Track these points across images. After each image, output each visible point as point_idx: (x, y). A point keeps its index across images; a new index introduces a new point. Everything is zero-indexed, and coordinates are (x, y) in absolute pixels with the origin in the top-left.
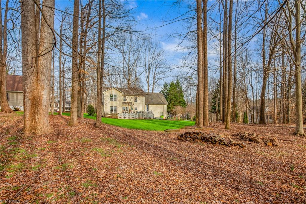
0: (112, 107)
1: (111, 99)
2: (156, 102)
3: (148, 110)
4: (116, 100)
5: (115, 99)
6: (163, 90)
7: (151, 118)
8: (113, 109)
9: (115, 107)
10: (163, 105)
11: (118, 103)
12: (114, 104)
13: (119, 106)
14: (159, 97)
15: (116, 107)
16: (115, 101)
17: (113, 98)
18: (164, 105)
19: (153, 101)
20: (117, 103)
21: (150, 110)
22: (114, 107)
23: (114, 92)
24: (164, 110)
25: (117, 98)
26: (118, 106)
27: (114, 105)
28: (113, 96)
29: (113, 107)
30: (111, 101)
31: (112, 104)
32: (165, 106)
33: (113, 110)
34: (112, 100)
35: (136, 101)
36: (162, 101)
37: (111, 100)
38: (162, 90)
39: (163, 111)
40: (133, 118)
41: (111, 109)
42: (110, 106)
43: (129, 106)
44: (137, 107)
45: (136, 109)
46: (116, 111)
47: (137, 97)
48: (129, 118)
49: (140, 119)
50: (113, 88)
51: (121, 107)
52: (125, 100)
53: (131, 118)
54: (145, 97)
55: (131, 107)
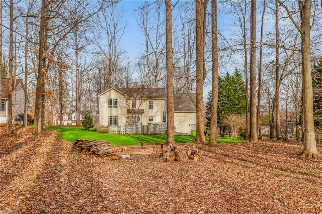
0: (111, 117)
1: (110, 105)
2: (184, 109)
3: (164, 121)
4: (117, 107)
5: (116, 106)
8: (113, 119)
9: (116, 117)
11: (120, 110)
12: (115, 112)
13: (121, 115)
14: (192, 100)
15: (117, 116)
16: (116, 108)
17: (112, 104)
19: (180, 107)
20: (117, 112)
22: (114, 116)
23: (113, 94)
25: (118, 104)
26: (119, 116)
27: (114, 114)
28: (113, 101)
29: (112, 116)
31: (111, 113)
33: (113, 121)
34: (111, 107)
35: (151, 107)
36: (195, 106)
37: (109, 107)
39: (196, 123)
40: (133, 133)
41: (109, 119)
42: (109, 116)
43: (140, 116)
44: (152, 117)
45: (151, 120)
46: (116, 123)
47: (154, 101)
48: (126, 133)
49: (143, 134)
50: (113, 89)
51: (124, 117)
52: (134, 106)
53: (130, 133)
54: (165, 101)
55: (142, 118)
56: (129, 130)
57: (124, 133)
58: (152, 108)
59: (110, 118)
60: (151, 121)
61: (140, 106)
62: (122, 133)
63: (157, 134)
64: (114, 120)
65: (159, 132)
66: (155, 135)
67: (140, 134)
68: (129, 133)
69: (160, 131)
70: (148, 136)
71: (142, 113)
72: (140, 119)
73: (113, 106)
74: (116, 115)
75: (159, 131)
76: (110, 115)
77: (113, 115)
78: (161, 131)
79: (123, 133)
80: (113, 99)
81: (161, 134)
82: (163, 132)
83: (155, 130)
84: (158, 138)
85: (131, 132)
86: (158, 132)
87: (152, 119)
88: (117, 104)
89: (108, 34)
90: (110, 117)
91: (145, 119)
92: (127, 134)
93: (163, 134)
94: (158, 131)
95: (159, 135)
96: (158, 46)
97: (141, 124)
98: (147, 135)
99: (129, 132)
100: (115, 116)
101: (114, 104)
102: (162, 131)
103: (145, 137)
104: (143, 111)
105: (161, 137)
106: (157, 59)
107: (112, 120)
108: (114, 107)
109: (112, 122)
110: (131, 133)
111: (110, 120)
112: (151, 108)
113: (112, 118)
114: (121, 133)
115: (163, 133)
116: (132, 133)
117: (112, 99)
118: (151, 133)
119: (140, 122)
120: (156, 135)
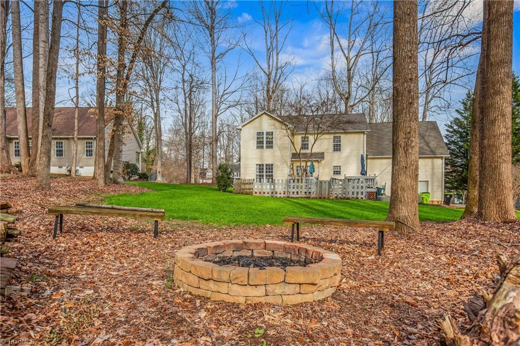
0: (260, 167)
1: (260, 144)
3: (363, 173)
4: (271, 147)
5: (270, 144)
6: (459, 116)
7: (360, 196)
8: (265, 170)
9: (270, 167)
10: (430, 160)
11: (278, 153)
12: (268, 156)
13: (281, 161)
15: (272, 165)
16: (271, 149)
17: (264, 141)
18: (435, 160)
20: (273, 156)
21: (370, 174)
22: (266, 165)
23: (266, 124)
24: (433, 174)
25: (274, 142)
26: (277, 164)
27: (268, 161)
28: (265, 136)
29: (263, 165)
30: (259, 150)
31: (262, 158)
32: (439, 163)
33: (265, 174)
34: (262, 147)
35: (337, 148)
36: (428, 146)
37: (258, 147)
38: (457, 119)
39: (429, 179)
40: (300, 195)
41: (258, 170)
42: (257, 165)
43: (315, 164)
44: (340, 166)
45: (337, 172)
46: (270, 177)
47: (342, 136)
48: (286, 195)
49: (320, 198)
50: (265, 113)
51: (285, 165)
52: (305, 146)
53: (293, 196)
54: (365, 136)
55: (320, 167)
56: (292, 190)
57: (282, 195)
58: (340, 150)
59: (260, 169)
60: (337, 174)
61: (315, 143)
62: (278, 196)
63: (348, 199)
64: (266, 172)
65: (353, 194)
66: (345, 200)
67: (313, 198)
68: (291, 195)
69: (355, 194)
70: (330, 203)
71: (319, 160)
72: (316, 170)
73: (265, 145)
74: (270, 162)
75: (353, 192)
76: (259, 163)
77: (265, 163)
78: (357, 193)
79: (280, 195)
80: (265, 133)
81: (357, 198)
82: (362, 194)
83: (344, 190)
84: (352, 206)
85: (295, 193)
86: (350, 196)
87: (340, 171)
88: (272, 141)
89: (266, 32)
90: (260, 165)
91: (326, 170)
92: (288, 197)
93: (362, 198)
94: (351, 193)
95: (353, 201)
96: (353, 45)
97: (317, 179)
98: (328, 200)
99: (291, 193)
100: (269, 165)
101: (267, 142)
102: (360, 193)
103: (322, 203)
104: (321, 156)
105: (359, 206)
106: (349, 68)
107: (263, 172)
108: (267, 147)
109: (263, 175)
110: (295, 195)
111: (260, 172)
112: (337, 151)
113: (263, 169)
114: (276, 195)
115: (362, 196)
116: (297, 196)
117: (263, 133)
118: (336, 197)
119: (315, 175)
120: (348, 201)
